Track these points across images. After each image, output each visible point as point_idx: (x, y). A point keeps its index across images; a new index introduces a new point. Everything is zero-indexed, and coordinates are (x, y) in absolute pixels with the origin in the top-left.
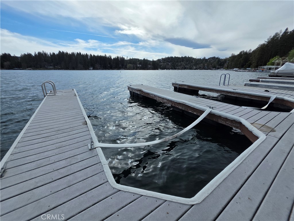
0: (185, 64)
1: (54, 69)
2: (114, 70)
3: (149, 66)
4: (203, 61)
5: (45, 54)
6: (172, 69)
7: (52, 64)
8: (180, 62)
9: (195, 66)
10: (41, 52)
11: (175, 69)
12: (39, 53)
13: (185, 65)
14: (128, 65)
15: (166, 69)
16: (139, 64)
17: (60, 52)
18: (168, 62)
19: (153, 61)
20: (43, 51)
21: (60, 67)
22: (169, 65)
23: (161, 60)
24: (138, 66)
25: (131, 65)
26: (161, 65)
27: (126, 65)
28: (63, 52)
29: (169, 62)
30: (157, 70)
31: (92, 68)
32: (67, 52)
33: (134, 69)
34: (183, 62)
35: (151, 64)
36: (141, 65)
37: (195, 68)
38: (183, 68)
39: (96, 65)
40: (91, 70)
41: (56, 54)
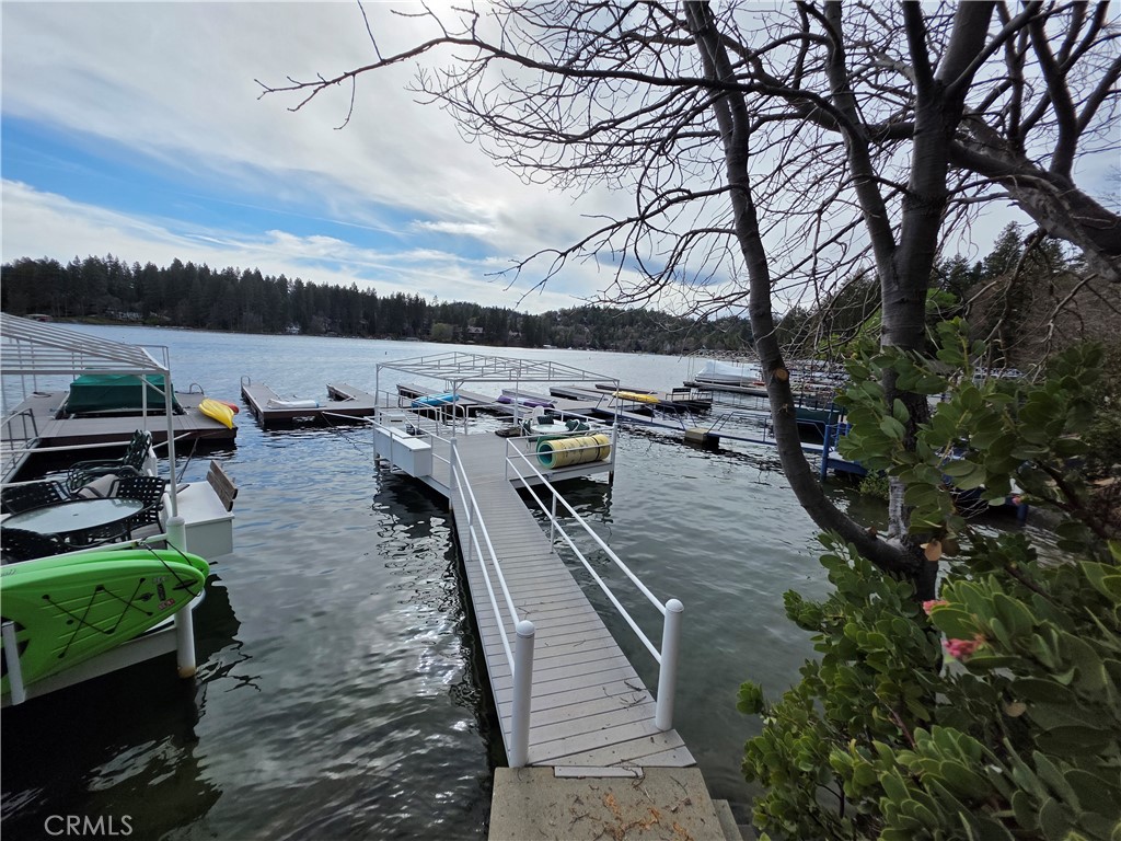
0: (636, 335)
1: (144, 324)
2: (383, 338)
3: (511, 333)
4: (699, 328)
5: (116, 266)
6: (593, 347)
7: (136, 305)
8: (624, 326)
9: (670, 343)
10: (100, 257)
11: (605, 348)
12: (91, 263)
13: (640, 337)
14: (436, 327)
15: (574, 347)
16: (477, 325)
17: (177, 263)
18: (582, 322)
19: (526, 317)
20: (109, 257)
21: (168, 319)
22: (582, 333)
23: (559, 316)
24: (473, 330)
25: (444, 325)
26: (556, 333)
27: (429, 325)
28: (190, 265)
29: (586, 325)
30: (541, 347)
31: (295, 329)
32: (206, 267)
33: (454, 340)
34: (631, 325)
35: (519, 326)
36: (481, 330)
37: (668, 347)
38: (630, 345)
39: (315, 317)
40: (291, 334)
41: (159, 270)
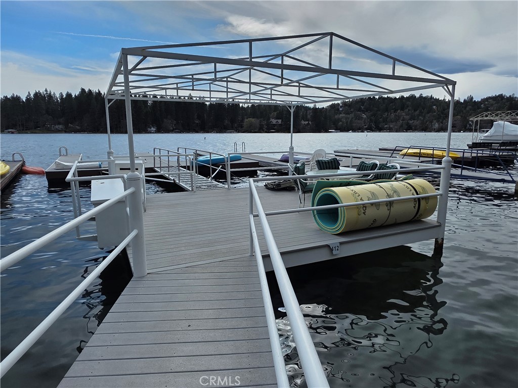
0: (408, 117)
1: (66, 132)
2: (211, 132)
3: (303, 122)
4: (466, 108)
5: (50, 96)
6: (370, 129)
7: (61, 120)
8: (396, 111)
9: (438, 122)
10: (41, 92)
11: (380, 129)
12: (37, 95)
13: (410, 119)
14: (248, 121)
15: (354, 131)
16: (277, 118)
17: (83, 90)
18: (360, 110)
19: (315, 110)
20: (46, 90)
21: (78, 127)
22: (360, 118)
23: (341, 107)
24: (274, 121)
25: (253, 120)
26: (339, 120)
27: (242, 121)
28: (90, 91)
29: (363, 112)
30: (326, 131)
31: (153, 129)
32: (99, 92)
33: (260, 130)
34: (402, 109)
35: (309, 117)
36: (280, 121)
37: (437, 125)
38: (402, 126)
39: (165, 120)
40: (151, 133)
41: (73, 96)
